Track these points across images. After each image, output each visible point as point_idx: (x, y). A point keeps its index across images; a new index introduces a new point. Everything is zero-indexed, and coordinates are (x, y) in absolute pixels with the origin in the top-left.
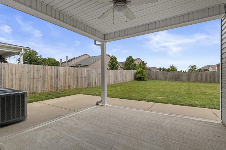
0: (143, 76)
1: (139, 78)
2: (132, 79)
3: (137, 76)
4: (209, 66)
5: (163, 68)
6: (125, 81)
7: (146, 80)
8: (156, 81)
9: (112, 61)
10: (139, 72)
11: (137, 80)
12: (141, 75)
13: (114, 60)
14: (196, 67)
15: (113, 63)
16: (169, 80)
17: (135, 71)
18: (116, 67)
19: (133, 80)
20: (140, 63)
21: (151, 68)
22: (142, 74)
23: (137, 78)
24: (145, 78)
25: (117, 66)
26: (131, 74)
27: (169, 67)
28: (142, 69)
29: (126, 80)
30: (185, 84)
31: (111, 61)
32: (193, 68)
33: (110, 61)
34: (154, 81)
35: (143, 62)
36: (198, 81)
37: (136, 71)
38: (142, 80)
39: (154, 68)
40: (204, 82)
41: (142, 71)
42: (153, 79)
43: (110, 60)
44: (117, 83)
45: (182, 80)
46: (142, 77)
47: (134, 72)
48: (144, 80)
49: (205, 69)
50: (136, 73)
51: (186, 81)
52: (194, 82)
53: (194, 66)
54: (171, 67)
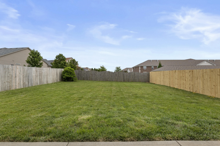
0: (72, 76)
1: (66, 78)
2: (57, 80)
3: (64, 76)
4: (127, 69)
5: (95, 69)
6: (45, 83)
7: (76, 81)
8: (87, 81)
9: (33, 57)
10: (66, 71)
11: (65, 81)
12: (69, 75)
13: (36, 55)
14: (121, 69)
15: (34, 60)
16: (99, 81)
17: (61, 70)
18: (39, 64)
19: (59, 81)
20: (70, 61)
21: (84, 69)
22: (71, 73)
23: (64, 78)
24: (74, 78)
25: (41, 64)
26: (56, 74)
27: (100, 68)
28: (72, 68)
29: (47, 82)
30: (114, 84)
31: (31, 57)
32: (118, 69)
33: (29, 57)
34: (85, 81)
35: (74, 61)
36: (124, 81)
37: (63, 70)
38: (70, 81)
39: (87, 68)
40: (128, 81)
41: (71, 69)
42: (84, 79)
43: (30, 55)
44: (30, 86)
45: (111, 81)
46: (70, 78)
47: (59, 70)
48: (72, 81)
49: (125, 71)
50: (63, 72)
51: (114, 81)
52: (121, 81)
53: (119, 67)
54: (101, 67)
